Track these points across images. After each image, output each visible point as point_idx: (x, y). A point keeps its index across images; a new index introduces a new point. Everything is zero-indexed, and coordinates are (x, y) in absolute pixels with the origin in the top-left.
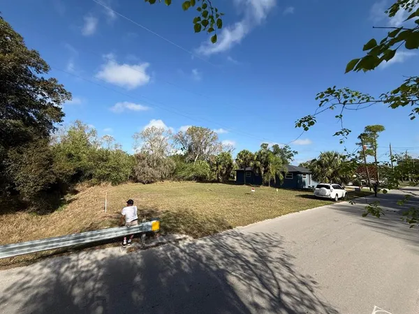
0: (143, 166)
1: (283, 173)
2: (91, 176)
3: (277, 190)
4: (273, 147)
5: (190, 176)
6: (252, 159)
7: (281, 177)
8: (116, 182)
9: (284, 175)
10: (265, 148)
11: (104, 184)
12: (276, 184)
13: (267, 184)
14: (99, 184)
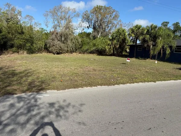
0: (53, 40)
1: (171, 47)
2: (12, 46)
3: (156, 62)
4: (174, 24)
5: (92, 49)
6: (142, 34)
7: (168, 51)
8: (31, 51)
9: (171, 49)
10: (166, 25)
11: (21, 52)
12: (161, 57)
13: (153, 58)
14: (18, 52)
